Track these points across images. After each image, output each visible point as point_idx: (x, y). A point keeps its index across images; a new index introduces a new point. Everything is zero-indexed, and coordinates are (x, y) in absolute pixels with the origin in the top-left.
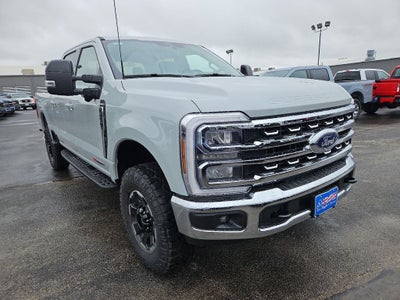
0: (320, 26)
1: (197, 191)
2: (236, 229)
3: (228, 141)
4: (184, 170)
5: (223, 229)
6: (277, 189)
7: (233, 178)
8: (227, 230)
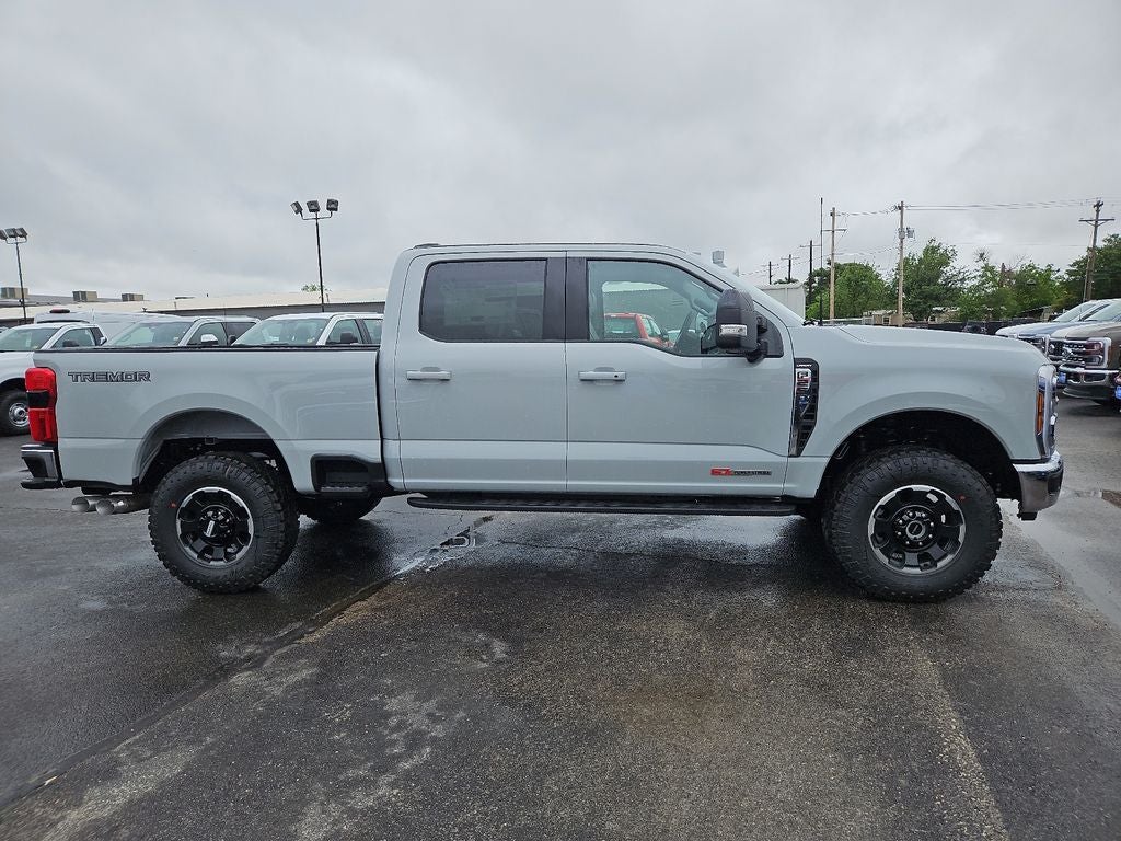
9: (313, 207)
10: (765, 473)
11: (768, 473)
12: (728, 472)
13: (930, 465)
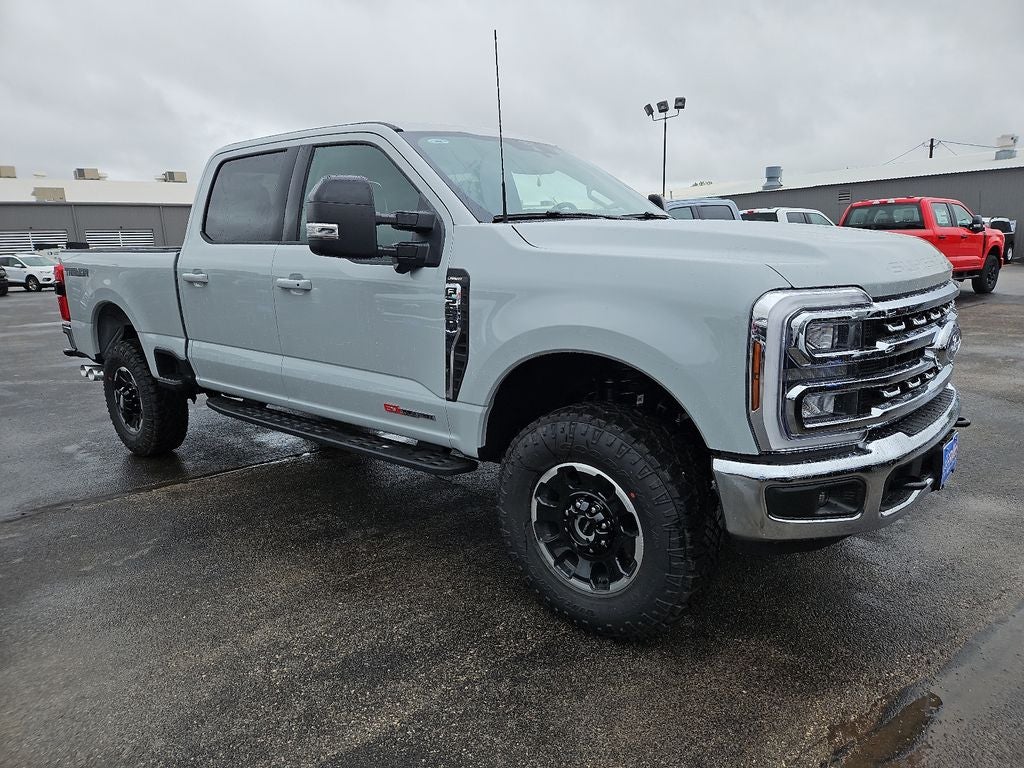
0: (663, 107)
1: (777, 443)
2: (846, 515)
3: (827, 345)
4: (754, 400)
5: (825, 516)
6: (900, 435)
7: (834, 416)
8: (832, 516)
9: (663, 108)
10: (427, 417)
11: (431, 418)
12: (398, 411)
13: (589, 436)
